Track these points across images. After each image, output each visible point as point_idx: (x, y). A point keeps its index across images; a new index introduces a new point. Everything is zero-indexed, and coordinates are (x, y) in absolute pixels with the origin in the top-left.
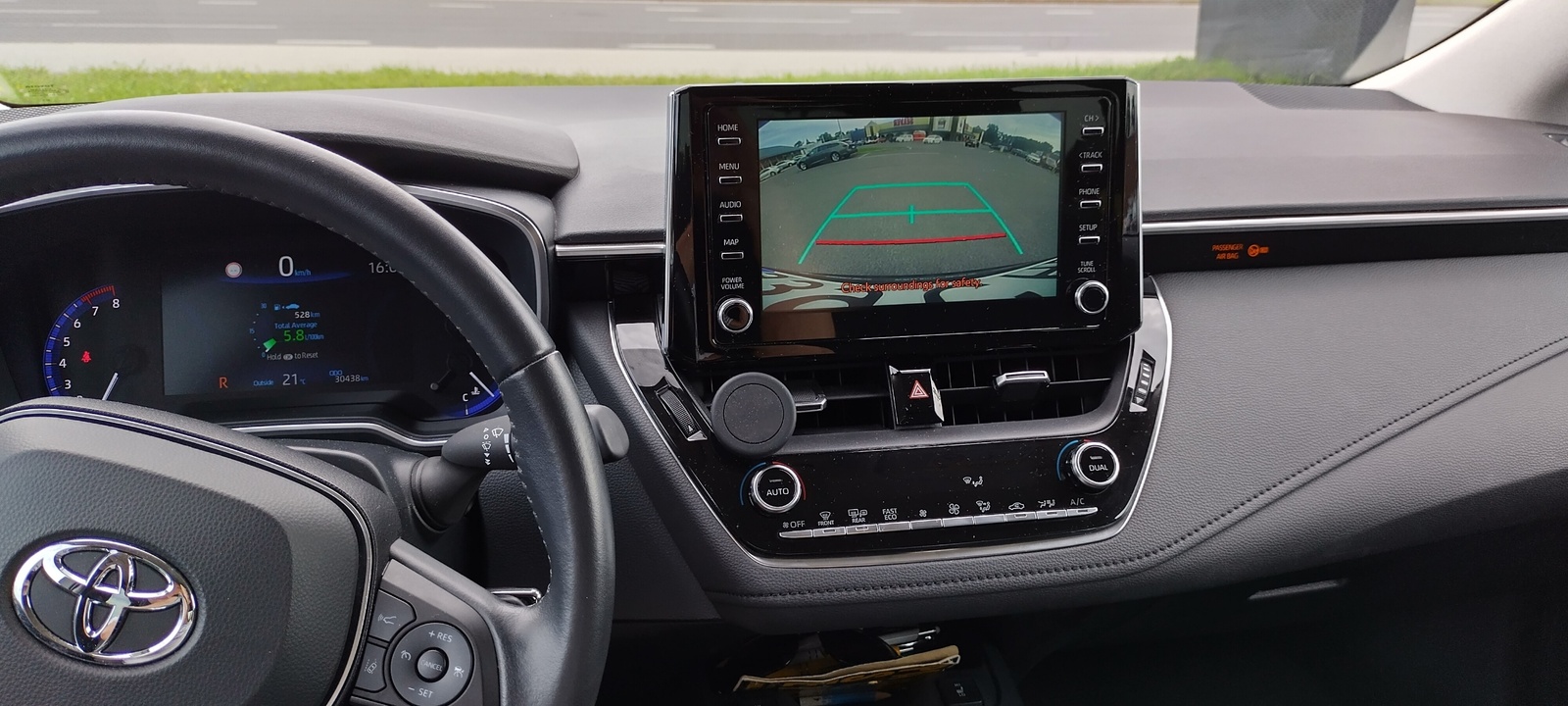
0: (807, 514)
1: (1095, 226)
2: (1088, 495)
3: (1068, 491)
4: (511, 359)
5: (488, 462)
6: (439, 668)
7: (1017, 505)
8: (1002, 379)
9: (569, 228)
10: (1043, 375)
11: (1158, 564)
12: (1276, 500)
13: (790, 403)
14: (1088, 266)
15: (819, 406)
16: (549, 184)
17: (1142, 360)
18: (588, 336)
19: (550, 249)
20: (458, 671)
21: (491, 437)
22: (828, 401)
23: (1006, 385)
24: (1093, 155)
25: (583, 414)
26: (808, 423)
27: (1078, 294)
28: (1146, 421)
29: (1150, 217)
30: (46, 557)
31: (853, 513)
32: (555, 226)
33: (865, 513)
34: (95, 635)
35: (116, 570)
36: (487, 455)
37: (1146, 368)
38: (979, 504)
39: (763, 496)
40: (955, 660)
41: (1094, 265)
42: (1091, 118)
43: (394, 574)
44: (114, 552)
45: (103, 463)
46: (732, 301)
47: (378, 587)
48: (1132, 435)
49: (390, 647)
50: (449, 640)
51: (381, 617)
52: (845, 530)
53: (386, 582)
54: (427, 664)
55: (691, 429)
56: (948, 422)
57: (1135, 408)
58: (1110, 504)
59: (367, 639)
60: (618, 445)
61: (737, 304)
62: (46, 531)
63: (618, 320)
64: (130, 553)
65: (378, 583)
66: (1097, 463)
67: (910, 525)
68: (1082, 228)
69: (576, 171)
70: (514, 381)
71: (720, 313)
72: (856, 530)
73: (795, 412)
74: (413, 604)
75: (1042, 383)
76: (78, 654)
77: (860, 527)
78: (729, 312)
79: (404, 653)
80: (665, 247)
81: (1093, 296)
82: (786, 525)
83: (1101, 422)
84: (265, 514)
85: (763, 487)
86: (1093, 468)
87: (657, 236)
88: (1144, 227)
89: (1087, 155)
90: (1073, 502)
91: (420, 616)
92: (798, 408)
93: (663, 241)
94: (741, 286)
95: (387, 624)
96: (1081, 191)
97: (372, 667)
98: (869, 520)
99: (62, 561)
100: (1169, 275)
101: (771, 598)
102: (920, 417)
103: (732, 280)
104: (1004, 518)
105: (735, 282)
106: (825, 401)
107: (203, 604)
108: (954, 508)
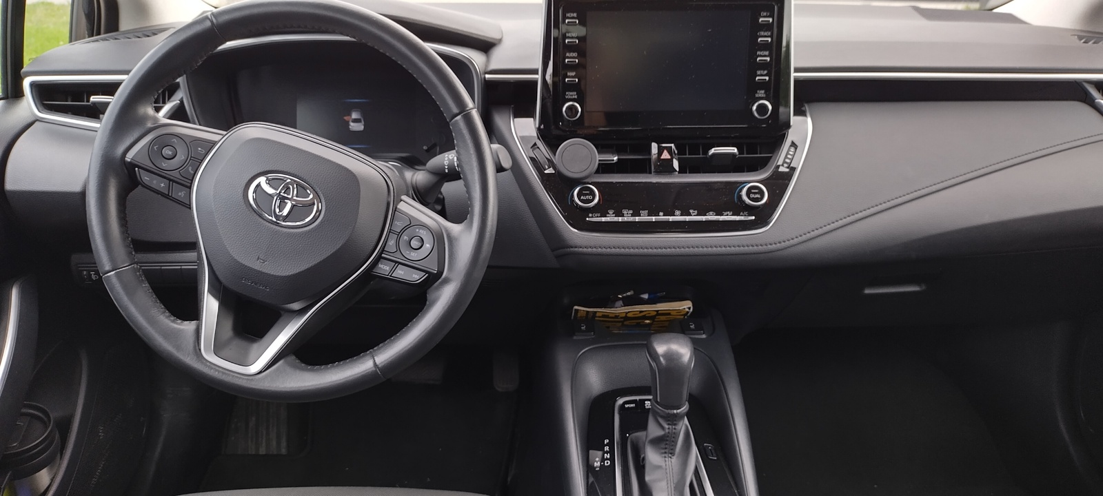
0: (601, 209)
1: (766, 72)
2: (750, 210)
3: (740, 208)
4: (455, 110)
5: (447, 171)
6: (420, 245)
7: (711, 213)
8: (712, 151)
9: (493, 66)
10: (735, 150)
11: (786, 248)
12: (857, 221)
13: (596, 156)
14: (761, 93)
15: (613, 160)
16: (485, 46)
17: (791, 146)
18: (499, 120)
19: (483, 76)
20: (428, 246)
21: (449, 159)
22: (618, 159)
23: (714, 155)
24: (766, 34)
25: (490, 149)
26: (604, 168)
27: (754, 108)
28: (787, 177)
29: (797, 70)
30: (262, 180)
31: (625, 212)
32: (486, 66)
33: (631, 212)
34: (281, 214)
35: (289, 188)
36: (446, 167)
37: (792, 149)
38: (691, 211)
39: (579, 199)
40: (689, 308)
41: (765, 93)
42: (765, 14)
43: (402, 206)
44: (289, 180)
45: (285, 145)
46: (571, 103)
47: (395, 211)
48: (779, 183)
49: (400, 234)
50: (423, 233)
51: (396, 222)
52: (620, 219)
53: (399, 209)
54: (415, 243)
55: (547, 167)
56: (679, 172)
57: (782, 169)
58: (762, 216)
59: (390, 231)
60: (506, 163)
61: (573, 105)
62: (262, 170)
63: (515, 116)
64: (295, 181)
65: (395, 210)
66: (755, 193)
67: (654, 219)
68: (759, 73)
69: (500, 40)
70: (456, 121)
71: (564, 109)
72: (626, 219)
73: (597, 162)
74: (410, 218)
75: (733, 155)
76: (273, 221)
77: (627, 217)
78: (570, 108)
79: (405, 237)
80: (538, 77)
81: (762, 109)
82: (590, 215)
83: (764, 175)
84: (350, 171)
85: (579, 195)
86: (752, 196)
87: (535, 72)
88: (793, 75)
89: (762, 33)
90: (741, 214)
91: (412, 223)
92: (599, 160)
93: (537, 74)
94: (576, 97)
95: (398, 225)
96: (759, 53)
97: (392, 243)
98: (633, 215)
99: (269, 182)
100: (816, 103)
101: (581, 249)
102: (665, 168)
103: (571, 93)
104: (703, 218)
105: (574, 95)
106: (616, 158)
107: (324, 208)
108: (678, 212)
